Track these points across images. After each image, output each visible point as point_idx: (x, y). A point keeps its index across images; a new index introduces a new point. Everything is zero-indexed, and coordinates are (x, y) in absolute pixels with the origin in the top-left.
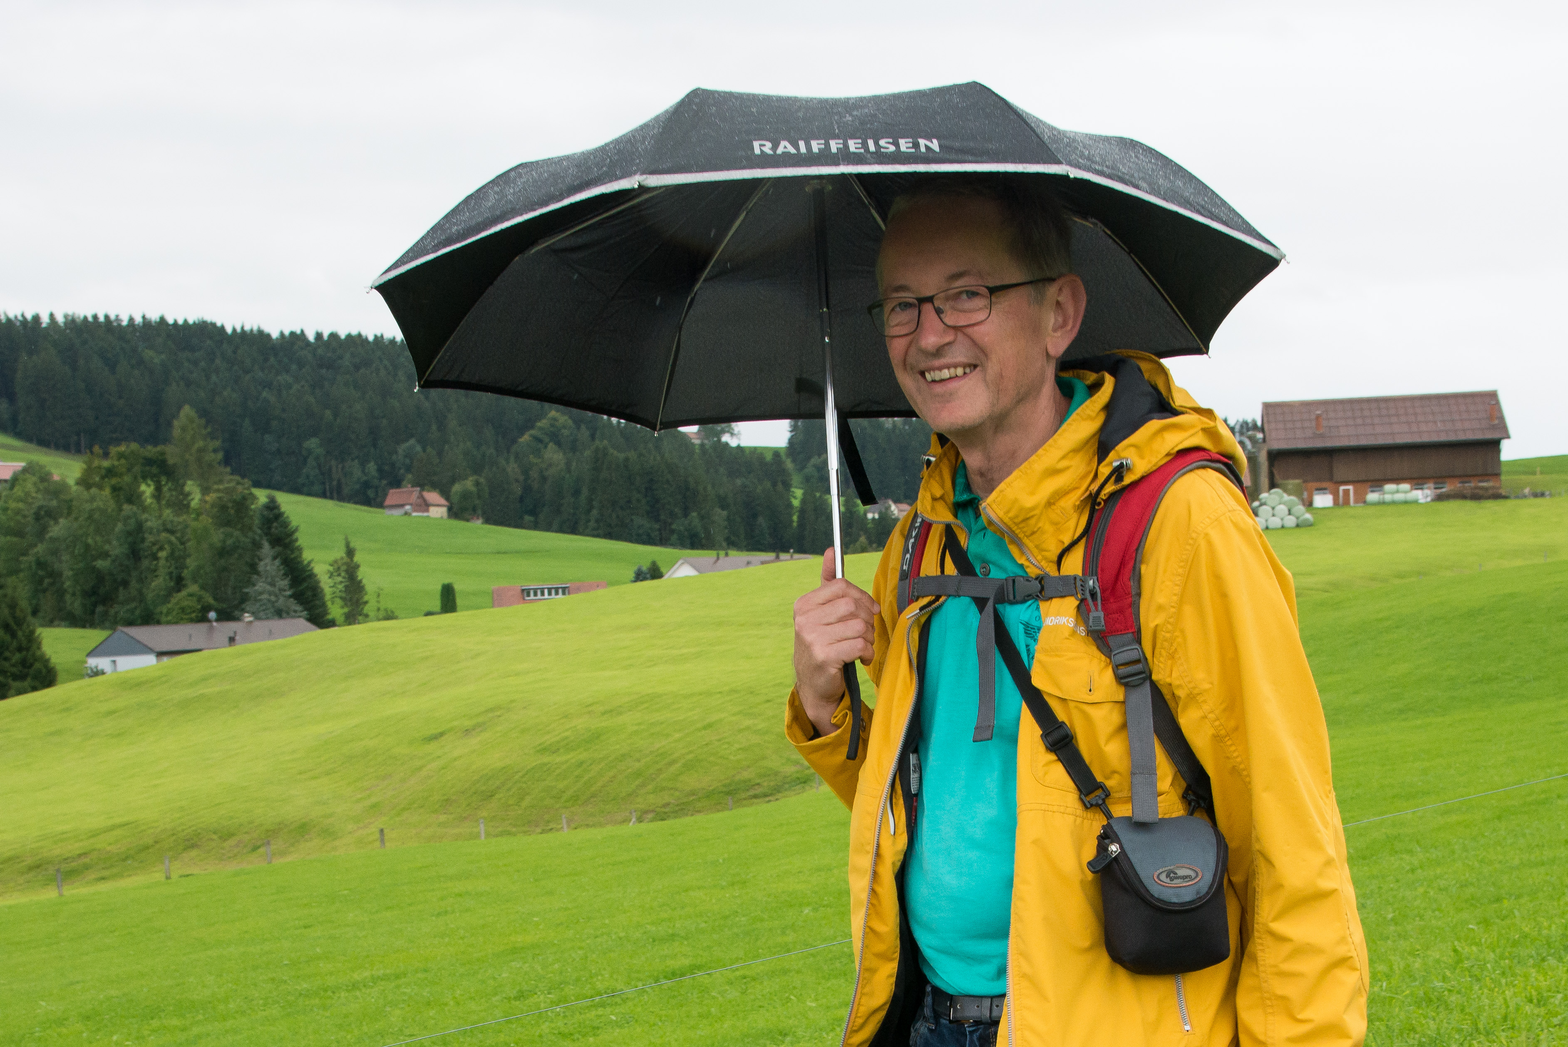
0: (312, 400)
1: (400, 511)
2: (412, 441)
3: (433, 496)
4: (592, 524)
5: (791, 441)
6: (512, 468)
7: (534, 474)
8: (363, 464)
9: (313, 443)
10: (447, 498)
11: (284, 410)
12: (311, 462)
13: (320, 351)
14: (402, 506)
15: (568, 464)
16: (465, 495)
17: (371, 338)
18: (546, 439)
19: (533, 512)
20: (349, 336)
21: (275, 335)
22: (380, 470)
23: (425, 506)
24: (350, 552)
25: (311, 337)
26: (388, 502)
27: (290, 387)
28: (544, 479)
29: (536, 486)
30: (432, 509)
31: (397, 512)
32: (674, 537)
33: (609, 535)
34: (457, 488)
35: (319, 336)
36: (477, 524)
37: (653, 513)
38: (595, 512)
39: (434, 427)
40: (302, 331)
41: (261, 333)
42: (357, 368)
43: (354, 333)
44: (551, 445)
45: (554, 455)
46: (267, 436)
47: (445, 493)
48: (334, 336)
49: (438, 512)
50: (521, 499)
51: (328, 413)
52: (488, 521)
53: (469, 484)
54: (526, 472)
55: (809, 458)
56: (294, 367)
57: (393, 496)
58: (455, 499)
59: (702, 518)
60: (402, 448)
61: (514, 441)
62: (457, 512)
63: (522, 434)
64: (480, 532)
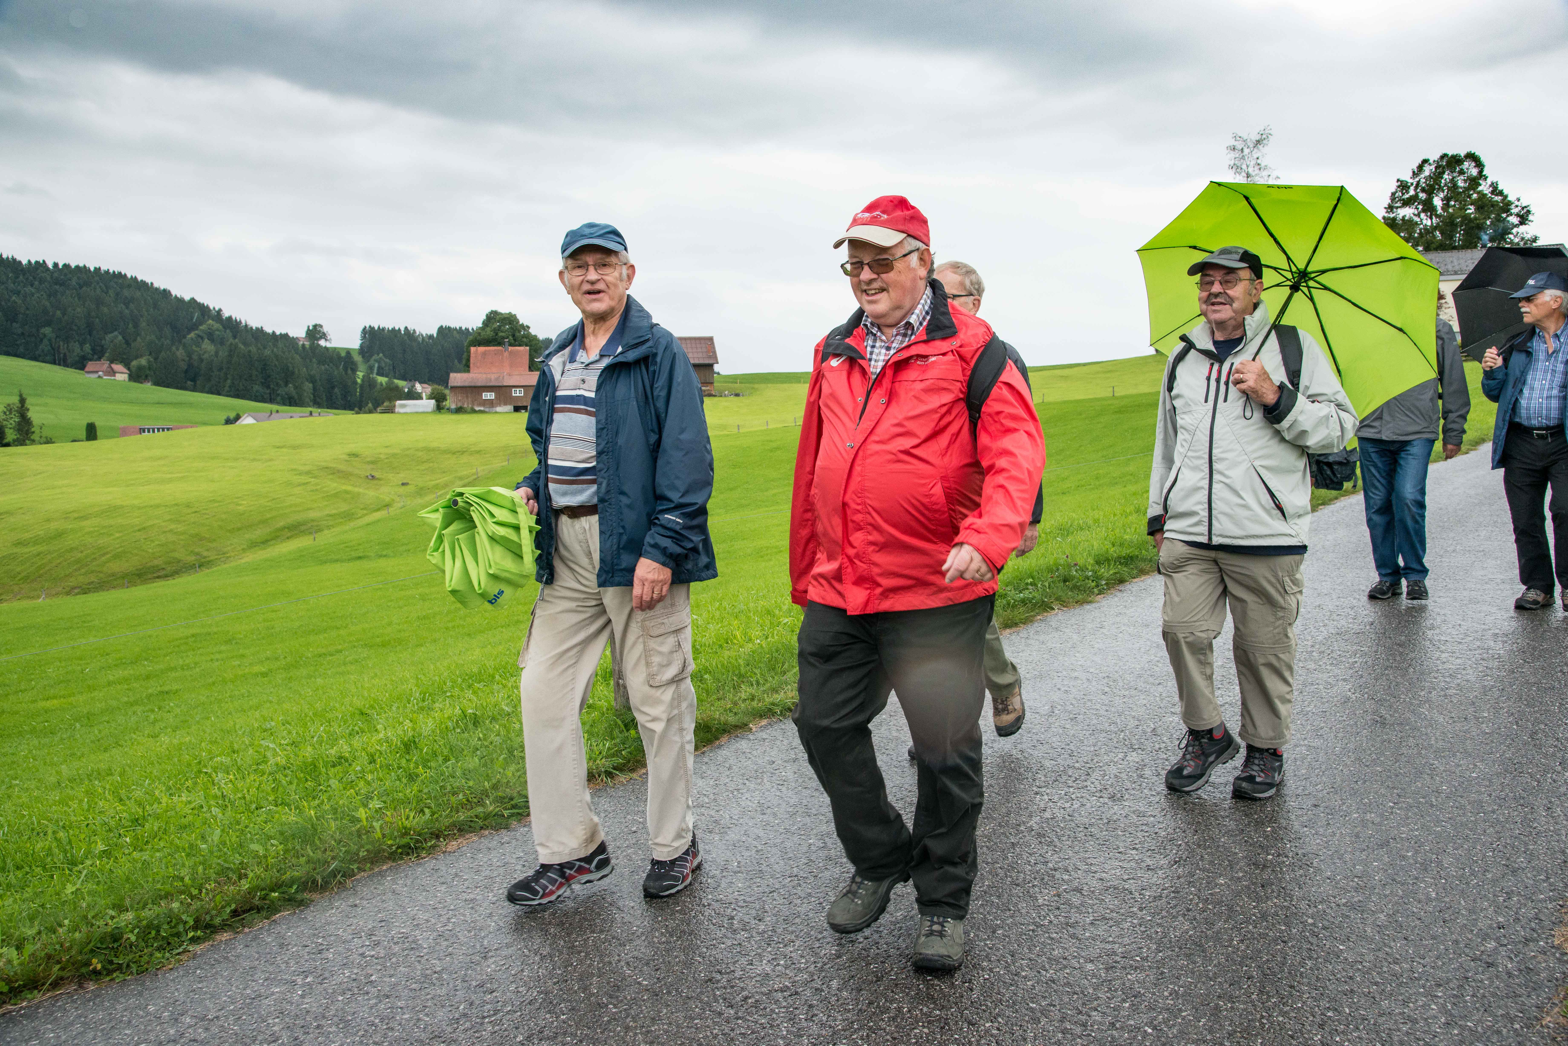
0: (47, 304)
1: (96, 375)
2: (116, 333)
3: (117, 367)
4: (227, 388)
5: (361, 346)
6: (180, 353)
7: (195, 357)
8: (82, 344)
9: (47, 330)
10: (129, 369)
11: (27, 309)
12: (45, 341)
13: (56, 275)
14: (97, 372)
15: (217, 353)
16: (140, 368)
17: (92, 269)
18: (205, 336)
19: (194, 380)
20: (77, 267)
21: (25, 262)
22: (93, 349)
23: (113, 373)
24: (22, 401)
25: (51, 266)
26: (87, 369)
27: (33, 295)
28: (202, 360)
29: (196, 364)
30: (117, 375)
31: (93, 376)
32: (279, 399)
33: (237, 396)
34: (134, 363)
35: (56, 265)
36: (148, 386)
37: (266, 384)
38: (229, 381)
39: (131, 325)
40: (44, 261)
41: (14, 260)
42: (81, 287)
43: (81, 265)
44: (206, 340)
45: (208, 347)
46: (14, 324)
47: (127, 366)
48: (66, 266)
49: (122, 376)
50: (186, 372)
51: (58, 313)
52: (157, 383)
53: (143, 361)
54: (190, 356)
55: (371, 356)
56: (36, 283)
57: (90, 366)
58: (133, 369)
59: (296, 388)
60: (109, 337)
61: (185, 337)
62: (136, 376)
63: (189, 333)
64: (148, 390)
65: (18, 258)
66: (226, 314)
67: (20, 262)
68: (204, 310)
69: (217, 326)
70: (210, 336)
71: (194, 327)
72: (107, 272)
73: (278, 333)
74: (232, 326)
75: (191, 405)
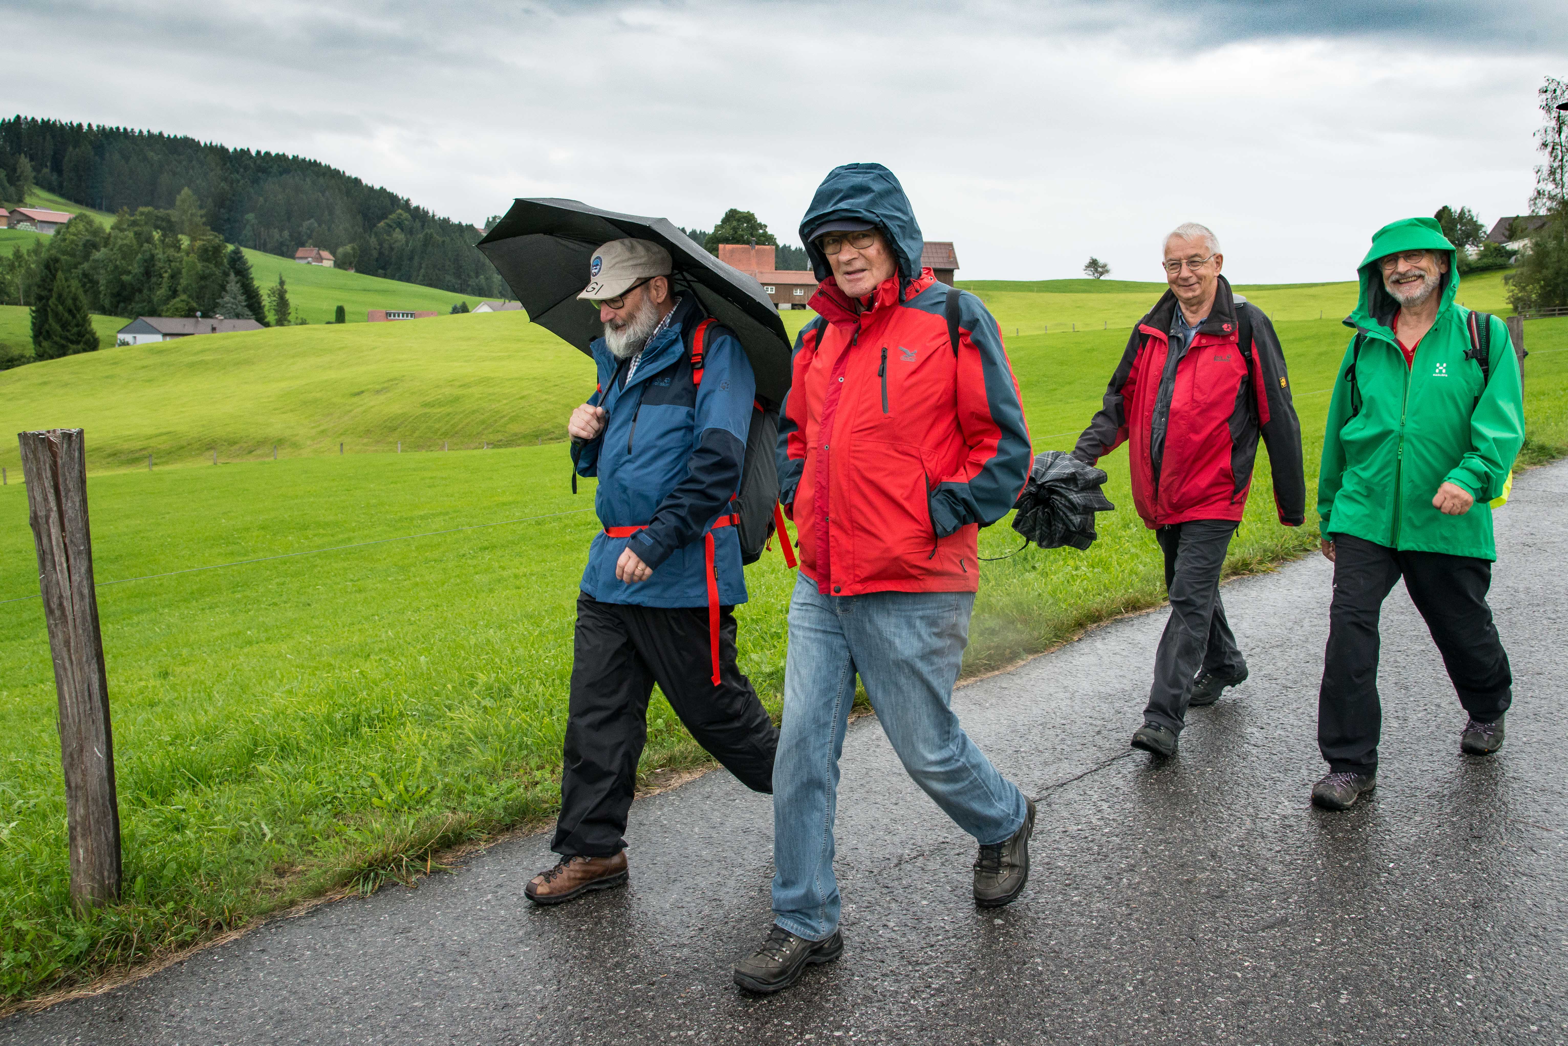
0: (252, 190)
1: (306, 261)
2: (312, 220)
3: (325, 254)
4: (420, 278)
6: (373, 241)
7: (386, 245)
8: (281, 230)
9: (251, 217)
10: (334, 256)
11: (234, 195)
12: (248, 227)
13: (258, 162)
14: (306, 258)
15: (407, 242)
16: (346, 255)
17: (291, 157)
18: (395, 225)
19: (384, 268)
20: (277, 155)
21: (231, 150)
22: (291, 236)
23: (320, 259)
24: (282, 283)
25: (254, 153)
26: (298, 255)
27: (238, 181)
28: (392, 249)
29: (387, 253)
30: (324, 261)
31: (303, 262)
32: (469, 289)
33: (430, 285)
34: (340, 250)
35: (258, 153)
36: (352, 272)
37: (458, 275)
38: (422, 271)
39: (326, 213)
40: (248, 149)
41: (222, 148)
42: (281, 174)
43: (281, 153)
44: (398, 230)
45: (398, 235)
46: (223, 210)
47: (333, 253)
48: (268, 154)
49: (328, 263)
50: (377, 260)
51: (262, 199)
52: (358, 271)
53: (348, 249)
54: (381, 244)
56: (242, 170)
57: (300, 252)
58: (339, 257)
59: (487, 279)
60: (306, 224)
61: (375, 225)
62: (340, 264)
63: (380, 222)
64: (352, 277)
65: (226, 146)
66: (414, 203)
67: (227, 150)
68: (393, 199)
69: (405, 215)
70: (400, 224)
71: (384, 216)
72: (304, 160)
73: (464, 224)
74: (420, 216)
75: (393, 292)
